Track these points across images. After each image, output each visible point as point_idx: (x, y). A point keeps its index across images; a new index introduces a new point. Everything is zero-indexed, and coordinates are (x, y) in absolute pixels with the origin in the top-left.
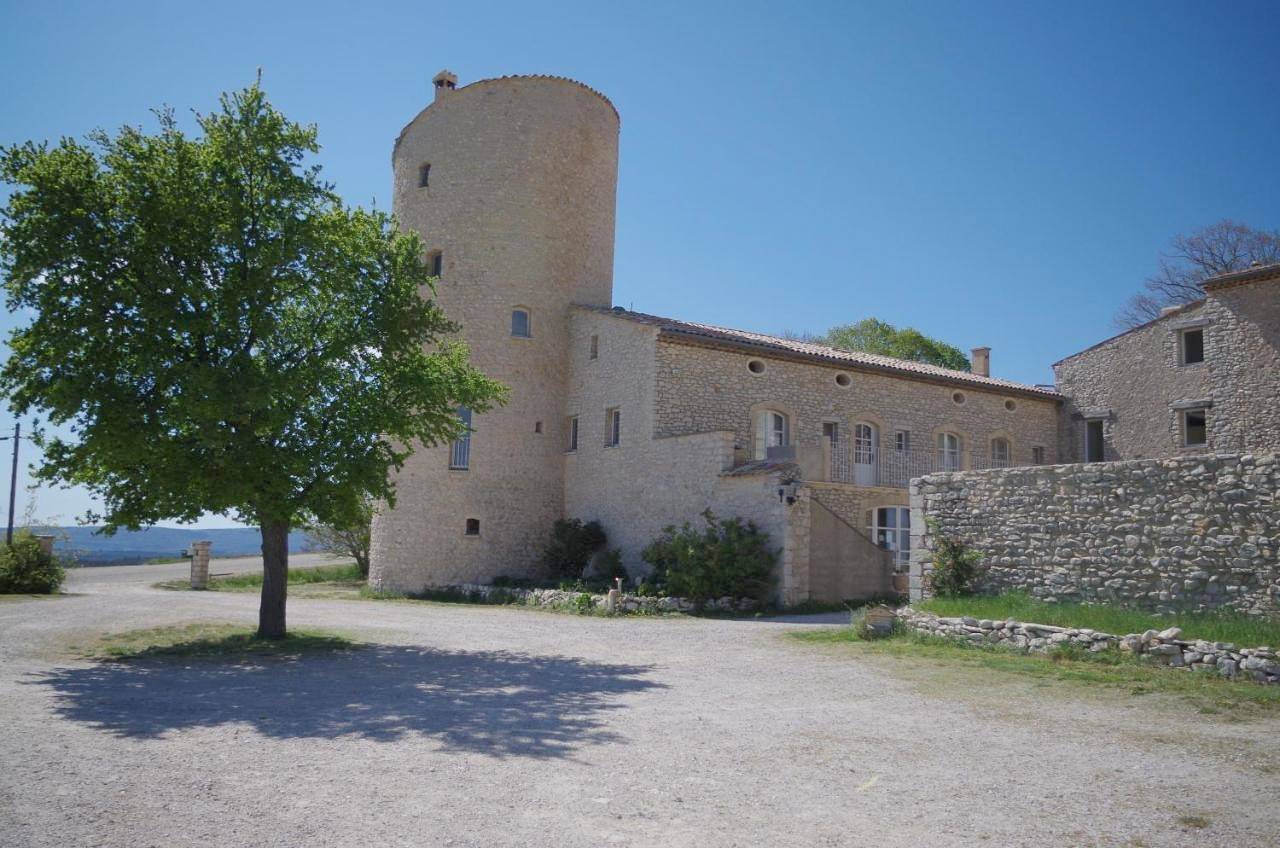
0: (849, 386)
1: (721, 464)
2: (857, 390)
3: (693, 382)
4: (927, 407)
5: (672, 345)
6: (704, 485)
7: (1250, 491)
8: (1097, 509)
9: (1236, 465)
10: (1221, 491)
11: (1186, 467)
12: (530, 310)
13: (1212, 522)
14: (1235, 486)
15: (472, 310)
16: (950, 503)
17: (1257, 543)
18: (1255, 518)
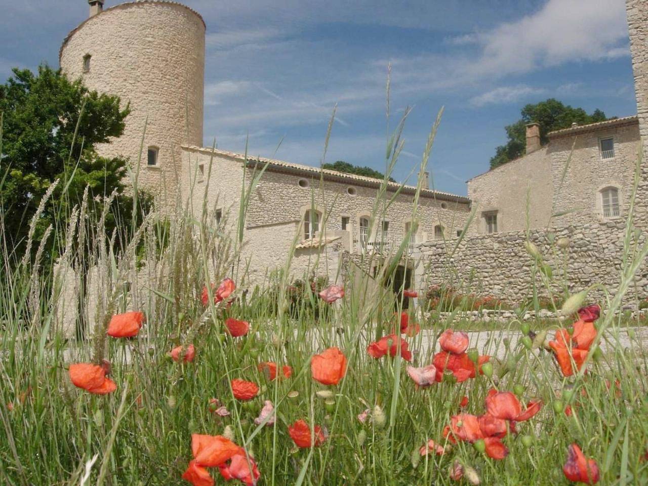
0: (355, 195)
2: (360, 197)
3: (268, 193)
4: (399, 207)
6: (283, 254)
7: (588, 241)
8: (516, 255)
9: (582, 229)
10: (575, 242)
11: (559, 231)
12: (158, 149)
13: (572, 258)
14: (582, 239)
15: (122, 148)
16: (437, 256)
17: (592, 266)
18: (591, 254)
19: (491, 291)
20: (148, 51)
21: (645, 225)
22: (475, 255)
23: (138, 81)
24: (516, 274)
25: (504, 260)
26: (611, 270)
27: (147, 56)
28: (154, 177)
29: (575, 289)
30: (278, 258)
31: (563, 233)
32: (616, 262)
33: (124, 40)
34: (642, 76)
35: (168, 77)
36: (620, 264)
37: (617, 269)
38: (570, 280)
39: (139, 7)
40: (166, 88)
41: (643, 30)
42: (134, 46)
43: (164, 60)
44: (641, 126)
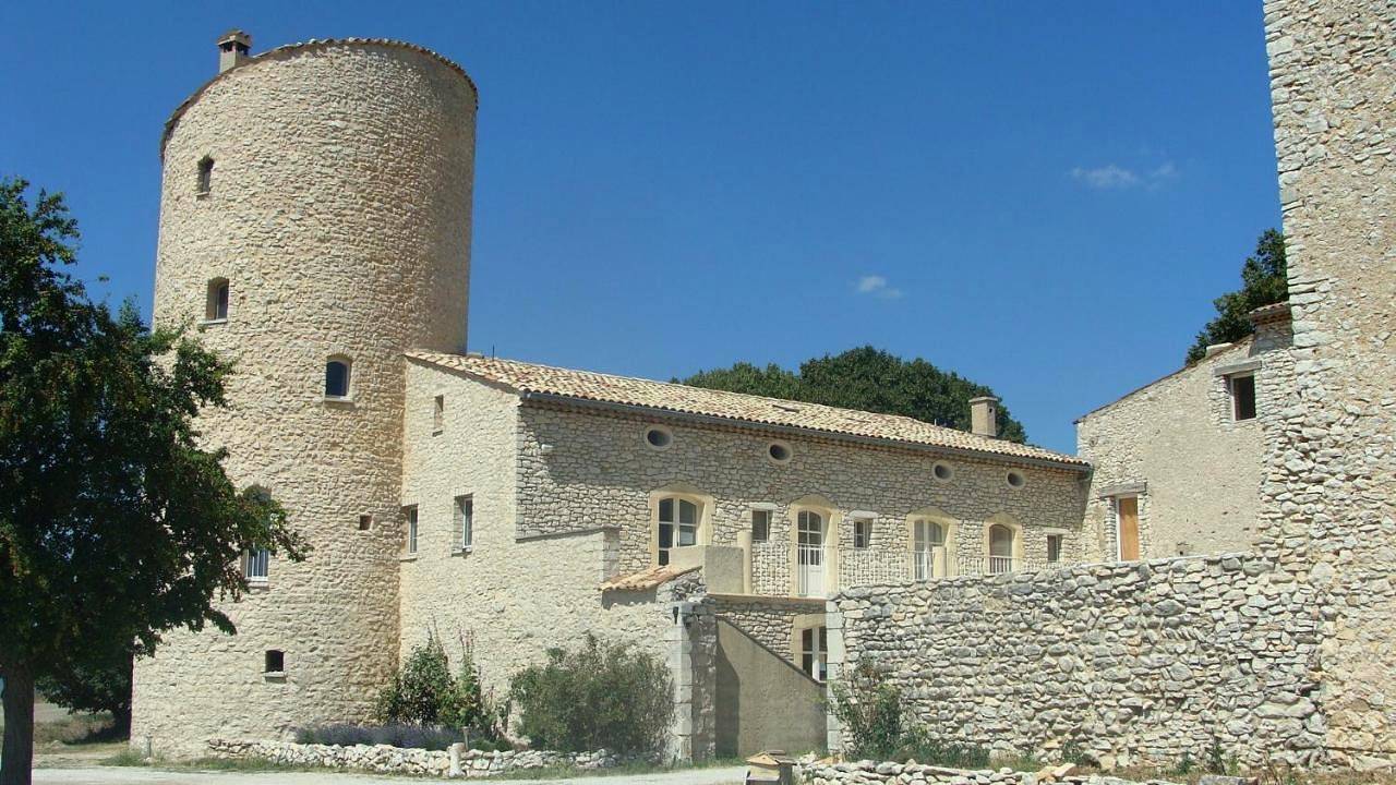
0: (789, 460)
1: (602, 573)
2: (800, 466)
3: (570, 460)
4: (898, 485)
5: (541, 412)
6: (581, 601)
7: (1182, 602)
8: (1029, 627)
9: (1167, 572)
10: (1152, 603)
11: (1119, 575)
12: (351, 361)
13: (1145, 639)
14: (1167, 596)
15: (271, 361)
16: (872, 622)
17: (1187, 663)
18: (1186, 634)
19: (977, 709)
20: (333, 148)
21: (1307, 566)
22: (946, 622)
23: (310, 215)
24: (1030, 672)
25: (1005, 638)
26: (1231, 673)
27: (329, 162)
28: (340, 423)
29: (1154, 716)
30: (572, 608)
31: (1128, 580)
32: (1242, 656)
33: (281, 125)
34: (1300, 203)
35: (376, 204)
36: (1250, 661)
37: (1245, 673)
38: (1141, 692)
39: (315, 55)
40: (371, 229)
41: (1303, 90)
42: (300, 139)
43: (368, 168)
44: (1296, 325)
